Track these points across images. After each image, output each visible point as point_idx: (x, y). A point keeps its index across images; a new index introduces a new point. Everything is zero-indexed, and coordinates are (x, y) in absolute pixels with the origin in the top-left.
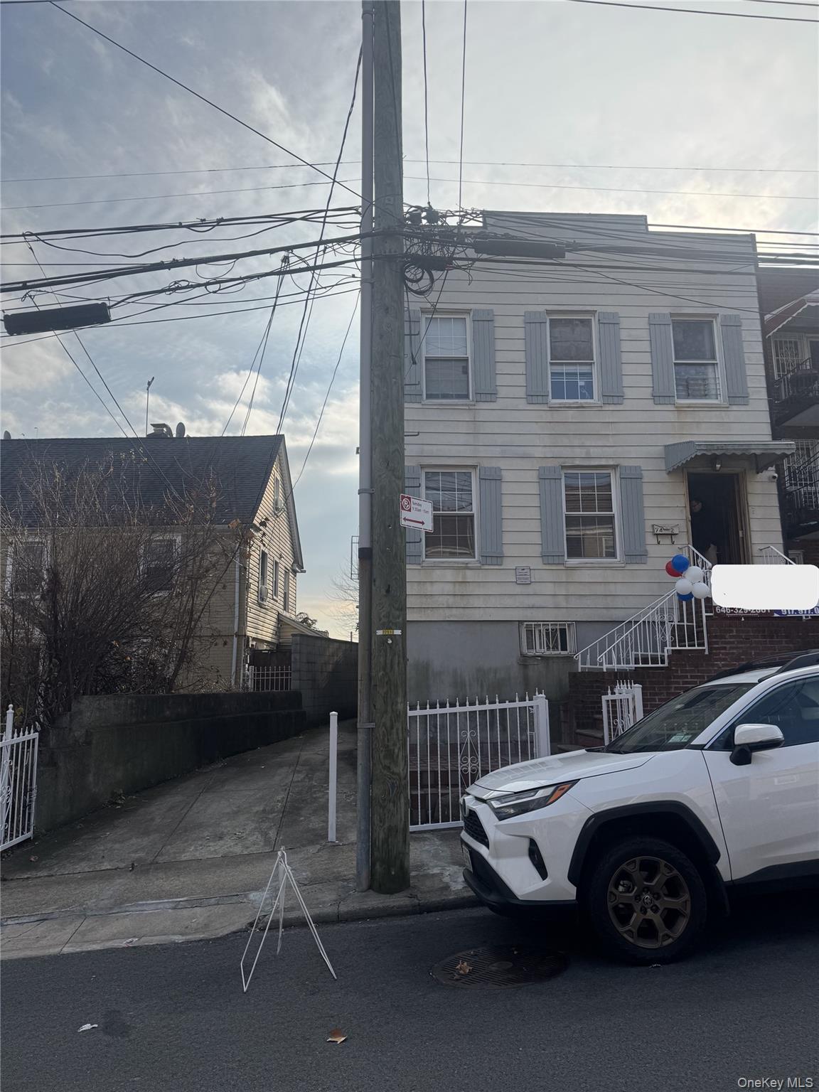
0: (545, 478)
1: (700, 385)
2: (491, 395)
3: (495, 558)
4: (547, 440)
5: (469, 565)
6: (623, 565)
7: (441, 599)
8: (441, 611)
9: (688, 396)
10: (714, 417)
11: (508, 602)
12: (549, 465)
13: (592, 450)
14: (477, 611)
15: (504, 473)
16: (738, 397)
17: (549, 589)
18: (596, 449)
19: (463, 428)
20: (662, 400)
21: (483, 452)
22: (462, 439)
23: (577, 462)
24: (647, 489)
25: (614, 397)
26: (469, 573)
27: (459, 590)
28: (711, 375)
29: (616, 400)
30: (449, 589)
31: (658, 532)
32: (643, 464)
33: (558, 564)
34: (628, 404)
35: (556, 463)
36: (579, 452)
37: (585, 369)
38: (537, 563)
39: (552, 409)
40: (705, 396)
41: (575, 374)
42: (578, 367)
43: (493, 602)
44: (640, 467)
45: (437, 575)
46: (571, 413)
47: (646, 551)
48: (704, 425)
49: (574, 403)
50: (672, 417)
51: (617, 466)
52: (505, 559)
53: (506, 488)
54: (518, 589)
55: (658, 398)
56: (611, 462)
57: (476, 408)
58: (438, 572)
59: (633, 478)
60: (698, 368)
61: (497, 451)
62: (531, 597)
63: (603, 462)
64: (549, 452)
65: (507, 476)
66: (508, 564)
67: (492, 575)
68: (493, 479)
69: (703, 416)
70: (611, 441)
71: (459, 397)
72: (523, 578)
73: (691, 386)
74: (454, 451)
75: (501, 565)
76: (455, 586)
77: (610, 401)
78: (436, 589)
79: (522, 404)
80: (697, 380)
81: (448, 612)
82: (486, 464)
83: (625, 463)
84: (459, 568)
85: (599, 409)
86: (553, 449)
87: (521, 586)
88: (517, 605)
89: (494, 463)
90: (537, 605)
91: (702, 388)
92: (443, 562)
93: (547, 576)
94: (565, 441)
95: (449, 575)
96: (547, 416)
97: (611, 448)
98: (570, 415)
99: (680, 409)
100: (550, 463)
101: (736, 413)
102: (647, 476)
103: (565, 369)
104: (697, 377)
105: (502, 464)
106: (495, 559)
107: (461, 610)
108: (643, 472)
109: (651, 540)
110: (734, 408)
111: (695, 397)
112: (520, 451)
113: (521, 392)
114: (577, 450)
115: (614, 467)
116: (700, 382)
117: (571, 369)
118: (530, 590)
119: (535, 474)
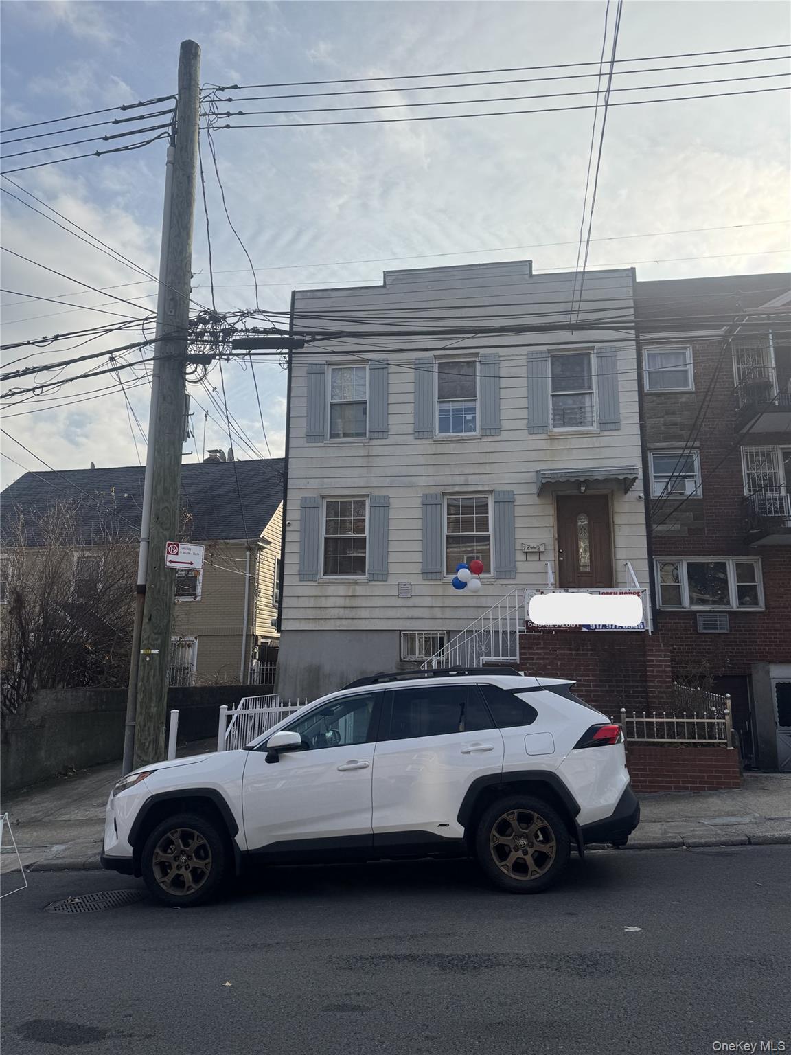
0: (429, 503)
1: (577, 414)
2: (383, 433)
3: (382, 575)
4: (431, 471)
5: (358, 582)
6: (494, 580)
7: (333, 611)
8: (332, 621)
9: (564, 425)
10: (585, 442)
11: (391, 613)
12: (431, 492)
13: (470, 477)
14: (364, 621)
15: (392, 500)
16: (610, 423)
17: (427, 602)
18: (474, 477)
19: (359, 462)
20: (535, 430)
21: (375, 482)
22: (356, 472)
23: (457, 489)
24: (519, 511)
25: (493, 429)
26: (358, 588)
27: (348, 603)
28: (588, 404)
29: (493, 432)
30: (340, 602)
31: (526, 550)
32: (516, 489)
33: (436, 580)
34: (504, 435)
35: (439, 490)
36: (459, 480)
37: (470, 405)
38: (416, 580)
39: (436, 443)
40: (581, 423)
41: (460, 410)
42: (463, 404)
43: (377, 613)
44: (513, 491)
45: (331, 590)
46: (452, 445)
47: (515, 567)
48: (574, 451)
49: (455, 437)
50: (544, 445)
51: (492, 491)
52: (389, 576)
53: (393, 514)
54: (400, 602)
55: (532, 428)
56: (486, 488)
57: (370, 444)
58: (332, 588)
59: (507, 501)
60: (575, 398)
61: (387, 482)
62: (410, 609)
63: (480, 488)
64: (431, 481)
65: (394, 503)
66: (392, 580)
67: (378, 589)
68: (383, 505)
69: (575, 443)
70: (488, 469)
71: (358, 435)
72: (406, 593)
73: (568, 416)
74: (349, 482)
75: (386, 581)
76: (345, 600)
77: (488, 432)
78: (330, 603)
79: (410, 439)
80: (574, 409)
81: (338, 622)
82: (376, 493)
83: (498, 488)
84: (350, 584)
85: (478, 440)
86: (435, 478)
87: (403, 599)
88: (398, 616)
89: (384, 492)
90: (415, 617)
91: (578, 416)
92: (336, 579)
93: (426, 590)
94: (447, 470)
95: (342, 590)
96: (432, 449)
97: (487, 475)
98: (452, 448)
99: (553, 438)
100: (432, 491)
101: (609, 438)
102: (519, 500)
103: (451, 406)
104: (575, 406)
105: (391, 493)
106: (380, 576)
107: (350, 621)
108: (515, 496)
109: (520, 557)
110: (606, 433)
111: (571, 425)
112: (406, 480)
113: (410, 429)
114: (457, 478)
115: (491, 492)
116: (577, 410)
117: (457, 405)
118: (410, 603)
119: (419, 501)
